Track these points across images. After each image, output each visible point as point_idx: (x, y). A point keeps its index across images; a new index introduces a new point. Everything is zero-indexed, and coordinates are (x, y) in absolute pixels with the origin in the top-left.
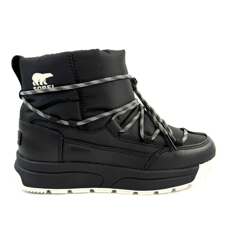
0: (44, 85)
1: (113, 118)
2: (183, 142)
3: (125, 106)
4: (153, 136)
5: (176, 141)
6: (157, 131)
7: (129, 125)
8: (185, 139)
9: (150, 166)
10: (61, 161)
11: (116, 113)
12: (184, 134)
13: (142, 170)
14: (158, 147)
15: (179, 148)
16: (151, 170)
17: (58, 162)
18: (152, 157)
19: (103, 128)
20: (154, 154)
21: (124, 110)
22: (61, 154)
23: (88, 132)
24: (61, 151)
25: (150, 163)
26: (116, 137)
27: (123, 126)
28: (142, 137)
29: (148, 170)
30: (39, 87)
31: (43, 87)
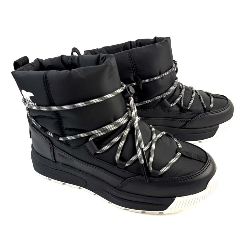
0: (30, 101)
1: (90, 139)
2: (160, 174)
3: (104, 128)
4: (128, 162)
5: (151, 171)
6: (134, 158)
7: (106, 148)
8: (164, 169)
9: (121, 188)
10: (55, 161)
11: (94, 135)
12: (169, 163)
13: (115, 188)
14: (130, 174)
15: (153, 179)
16: (123, 191)
17: (53, 161)
18: (123, 181)
19: (81, 146)
20: (126, 179)
21: (102, 132)
22: (53, 156)
23: (69, 147)
24: (53, 154)
25: (122, 186)
26: (92, 156)
27: (100, 148)
28: (117, 162)
29: (120, 190)
30: (28, 101)
31: (30, 102)
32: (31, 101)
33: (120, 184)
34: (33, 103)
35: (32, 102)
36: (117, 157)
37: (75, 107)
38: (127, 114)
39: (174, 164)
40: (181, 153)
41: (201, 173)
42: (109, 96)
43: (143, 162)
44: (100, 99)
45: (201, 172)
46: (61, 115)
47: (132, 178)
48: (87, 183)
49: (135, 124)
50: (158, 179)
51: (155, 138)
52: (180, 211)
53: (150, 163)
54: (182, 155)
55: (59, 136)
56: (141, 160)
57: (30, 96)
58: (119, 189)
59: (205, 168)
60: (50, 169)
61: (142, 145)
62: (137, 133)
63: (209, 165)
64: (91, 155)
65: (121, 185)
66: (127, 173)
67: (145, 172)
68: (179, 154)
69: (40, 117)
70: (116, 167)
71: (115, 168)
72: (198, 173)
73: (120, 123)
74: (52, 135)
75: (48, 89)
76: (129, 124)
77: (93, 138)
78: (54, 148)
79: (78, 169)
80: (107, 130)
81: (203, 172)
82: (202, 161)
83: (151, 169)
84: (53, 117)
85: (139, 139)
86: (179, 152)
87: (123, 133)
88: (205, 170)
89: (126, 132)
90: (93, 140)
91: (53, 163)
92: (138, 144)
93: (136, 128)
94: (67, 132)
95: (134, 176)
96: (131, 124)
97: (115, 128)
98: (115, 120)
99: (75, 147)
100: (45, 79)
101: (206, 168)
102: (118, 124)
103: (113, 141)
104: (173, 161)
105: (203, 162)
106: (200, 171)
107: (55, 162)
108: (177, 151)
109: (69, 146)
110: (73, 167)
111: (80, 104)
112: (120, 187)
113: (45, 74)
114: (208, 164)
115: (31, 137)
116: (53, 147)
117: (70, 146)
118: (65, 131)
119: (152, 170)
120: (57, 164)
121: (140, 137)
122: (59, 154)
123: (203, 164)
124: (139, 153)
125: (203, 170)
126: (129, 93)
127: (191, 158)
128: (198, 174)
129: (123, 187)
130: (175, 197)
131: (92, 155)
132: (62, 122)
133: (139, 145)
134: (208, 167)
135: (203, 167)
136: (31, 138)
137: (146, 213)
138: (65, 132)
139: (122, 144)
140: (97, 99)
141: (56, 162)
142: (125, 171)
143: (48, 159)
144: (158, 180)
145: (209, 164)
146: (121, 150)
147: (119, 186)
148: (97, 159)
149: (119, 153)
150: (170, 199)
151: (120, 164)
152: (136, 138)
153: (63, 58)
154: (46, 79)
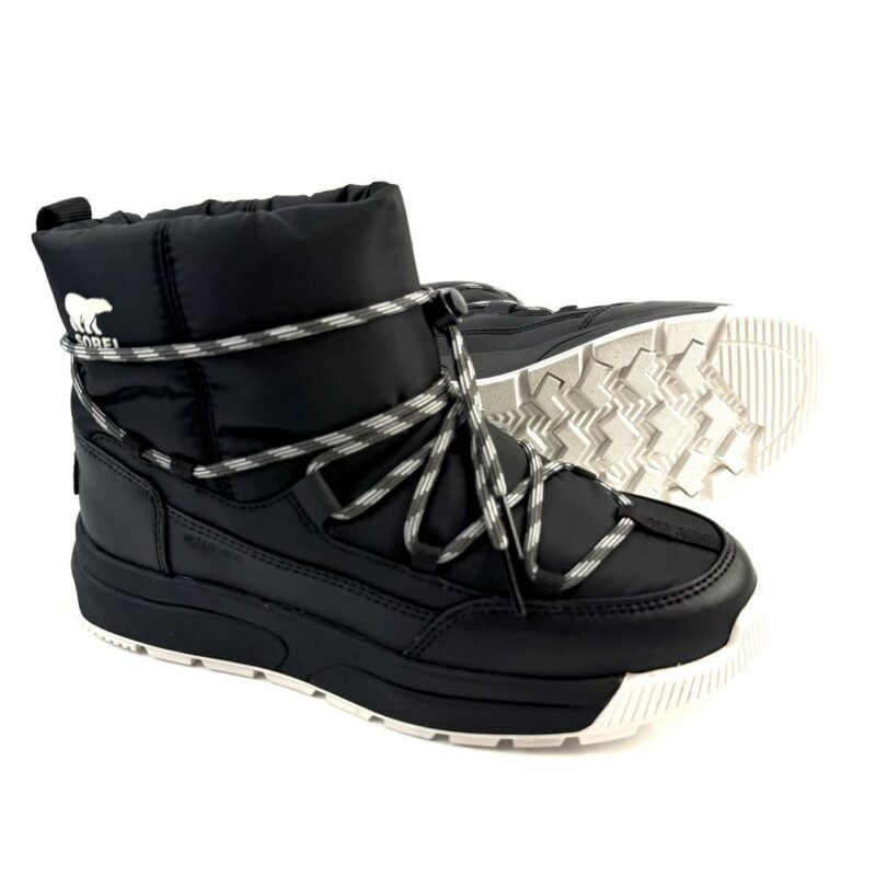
0: (94, 334)
1: (313, 467)
2: (566, 586)
3: (363, 424)
4: (450, 546)
5: (534, 578)
6: (471, 532)
7: (370, 497)
8: (581, 571)
9: (423, 649)
10: (167, 571)
11: (327, 449)
12: (596, 547)
13: (399, 653)
14: (459, 591)
15: (541, 607)
16: (431, 663)
17: (160, 572)
18: (432, 621)
19: (278, 497)
20: (442, 611)
21: (356, 440)
22: (162, 551)
23: (230, 502)
24: (162, 543)
25: (427, 641)
26: (317, 531)
27: (346, 499)
28: (409, 547)
29: (419, 660)
30: (85, 338)
31: (94, 339)
32: (99, 332)
33: (418, 636)
34: (105, 340)
35: (100, 337)
36: (412, 528)
37: (267, 342)
38: (440, 383)
39: (614, 552)
40: (634, 521)
41: (710, 584)
42: (386, 308)
43: (504, 543)
44: (357, 317)
45: (709, 580)
46: (209, 381)
47: (464, 605)
48: (287, 648)
49: (471, 413)
50: (560, 604)
51: (541, 470)
52: (642, 728)
53: (529, 548)
54: (638, 528)
55: (196, 463)
56: (497, 538)
57: (99, 312)
58: (415, 654)
59: (720, 567)
60: (148, 604)
61: (501, 485)
62: (481, 443)
63: (731, 561)
64: (313, 530)
65: (422, 636)
66: (445, 588)
67: (514, 580)
68: (626, 522)
69: (123, 399)
70: (406, 568)
71: (402, 571)
72: (698, 584)
73: (421, 411)
74: (165, 462)
75: (168, 277)
76: (449, 416)
77: (322, 464)
78: (170, 514)
79: (256, 596)
80: (373, 432)
81: (716, 580)
82: (707, 546)
83: (535, 570)
84: (177, 388)
85: (489, 464)
86: (627, 517)
87: (430, 445)
88: (722, 574)
89: (442, 443)
90: (321, 470)
91: (160, 577)
92: (484, 481)
93: (477, 427)
94: (225, 444)
95: (472, 597)
96: (457, 418)
97: (403, 426)
98: (403, 398)
99: (252, 501)
100: (159, 246)
101: (725, 570)
102: (412, 412)
103: (396, 472)
104: (610, 541)
105: (709, 549)
106: (705, 576)
107: (167, 576)
108: (620, 513)
109: (228, 499)
110: (237, 590)
111: (286, 332)
112: (416, 648)
113: (161, 228)
114: (730, 557)
115: (76, 492)
116: (166, 510)
117: (233, 499)
118: (220, 441)
119: (538, 571)
120: (176, 580)
121: (492, 458)
122: (188, 538)
123: (712, 556)
124: (491, 510)
125: (715, 576)
126: (450, 310)
127: (669, 539)
128: (698, 588)
129: (429, 644)
130: (623, 675)
131: (315, 526)
132: (212, 405)
133: (490, 483)
134: (729, 565)
135: (712, 565)
136: (78, 496)
137: (516, 745)
138: (217, 444)
139: (426, 484)
140: (345, 315)
141: (172, 574)
142: (440, 580)
143: (141, 567)
144: (561, 609)
145: (733, 557)
146: (423, 504)
147: (413, 642)
148: (338, 543)
149: (419, 516)
150: (603, 682)
151: (420, 554)
152: (476, 463)
153: (212, 208)
154: (162, 243)
